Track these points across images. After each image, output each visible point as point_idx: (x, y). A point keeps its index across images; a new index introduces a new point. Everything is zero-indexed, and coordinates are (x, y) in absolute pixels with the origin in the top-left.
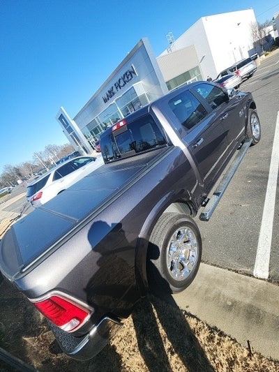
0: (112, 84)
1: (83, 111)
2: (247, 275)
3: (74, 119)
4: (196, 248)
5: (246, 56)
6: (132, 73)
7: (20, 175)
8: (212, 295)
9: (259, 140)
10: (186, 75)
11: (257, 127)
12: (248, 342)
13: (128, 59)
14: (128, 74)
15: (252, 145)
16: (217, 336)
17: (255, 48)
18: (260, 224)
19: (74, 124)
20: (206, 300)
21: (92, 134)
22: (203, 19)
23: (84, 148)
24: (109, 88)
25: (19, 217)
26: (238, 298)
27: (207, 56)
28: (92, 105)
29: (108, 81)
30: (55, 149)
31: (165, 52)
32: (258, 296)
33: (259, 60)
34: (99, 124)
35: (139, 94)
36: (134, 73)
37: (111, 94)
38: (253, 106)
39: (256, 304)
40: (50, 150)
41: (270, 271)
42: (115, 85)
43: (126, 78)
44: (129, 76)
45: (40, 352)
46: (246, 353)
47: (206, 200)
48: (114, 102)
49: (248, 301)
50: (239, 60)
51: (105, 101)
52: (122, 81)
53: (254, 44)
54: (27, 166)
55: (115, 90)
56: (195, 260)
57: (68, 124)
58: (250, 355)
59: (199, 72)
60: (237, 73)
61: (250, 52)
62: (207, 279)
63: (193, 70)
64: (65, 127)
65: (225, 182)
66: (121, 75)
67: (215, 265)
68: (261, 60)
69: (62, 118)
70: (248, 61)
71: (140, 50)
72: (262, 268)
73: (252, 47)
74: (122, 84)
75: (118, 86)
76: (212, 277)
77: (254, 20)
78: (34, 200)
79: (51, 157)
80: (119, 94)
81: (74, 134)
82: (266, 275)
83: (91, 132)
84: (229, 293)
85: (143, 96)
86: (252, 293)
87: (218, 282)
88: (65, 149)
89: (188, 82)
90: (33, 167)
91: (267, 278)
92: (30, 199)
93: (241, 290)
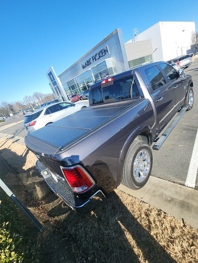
0: (90, 57)
1: (66, 72)
2: (181, 184)
3: (59, 77)
4: (149, 165)
5: (185, 54)
6: (106, 51)
7: (12, 110)
8: (158, 193)
9: (192, 108)
10: (142, 60)
11: (192, 99)
12: (183, 219)
13: (105, 41)
14: (103, 51)
15: (187, 110)
16: (163, 213)
17: (192, 49)
18: (191, 157)
19: (58, 80)
20: (155, 196)
21: (70, 89)
22: (160, 23)
23: (62, 98)
24: (87, 59)
25: (13, 137)
26: (174, 197)
27: (159, 49)
28: (73, 69)
29: (88, 54)
30: (41, 96)
31: (130, 41)
32: (188, 197)
33: (194, 57)
34: (76, 83)
35: (108, 67)
36: (107, 51)
37: (88, 63)
38: (192, 85)
39: (187, 200)
40: (37, 96)
41: (196, 183)
42: (93, 57)
43: (101, 54)
44: (104, 53)
45: (41, 216)
46: (182, 225)
47: (157, 138)
48: (90, 69)
49: (181, 199)
50: (180, 55)
51: (83, 67)
52: (97, 55)
53: (192, 46)
54: (19, 104)
55: (91, 61)
56: (147, 172)
57: (54, 79)
58: (184, 226)
59: (151, 59)
60: (178, 64)
61: (188, 51)
62: (154, 185)
63: (148, 56)
64: (52, 81)
65: (170, 129)
66: (98, 51)
67: (160, 178)
68: (195, 58)
69: (50, 74)
70: (187, 57)
71: (114, 36)
72: (191, 182)
73: (190, 48)
74: (97, 58)
75: (94, 58)
76: (157, 184)
77: (194, 30)
78: (30, 126)
79: (37, 101)
80: (94, 64)
81: (57, 87)
82: (194, 186)
83: (69, 88)
84: (169, 193)
85: (111, 68)
86: (184, 195)
87: (162, 187)
88: (47, 97)
89: (143, 64)
90: (23, 106)
91: (194, 187)
92: (26, 125)
93: (177, 193)
